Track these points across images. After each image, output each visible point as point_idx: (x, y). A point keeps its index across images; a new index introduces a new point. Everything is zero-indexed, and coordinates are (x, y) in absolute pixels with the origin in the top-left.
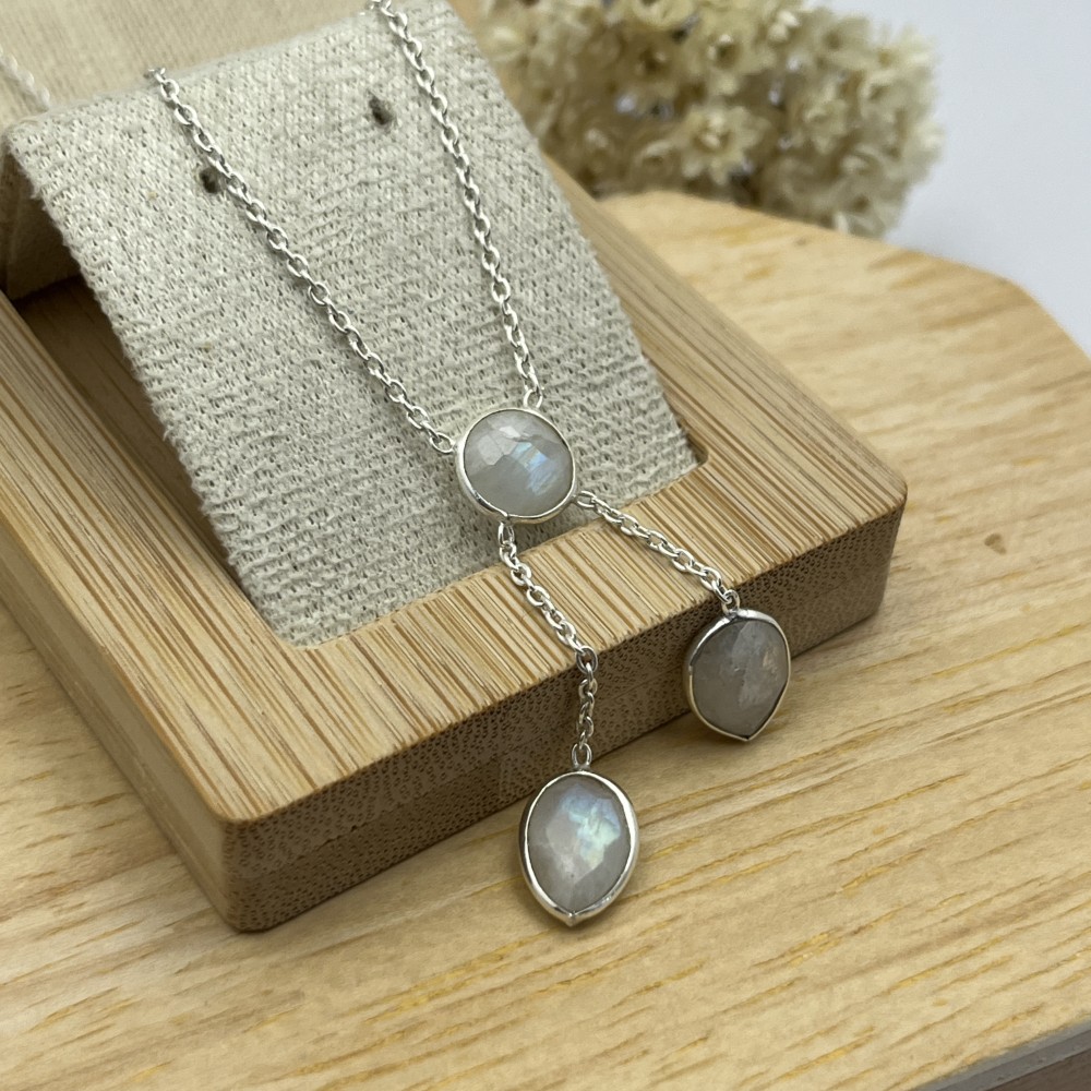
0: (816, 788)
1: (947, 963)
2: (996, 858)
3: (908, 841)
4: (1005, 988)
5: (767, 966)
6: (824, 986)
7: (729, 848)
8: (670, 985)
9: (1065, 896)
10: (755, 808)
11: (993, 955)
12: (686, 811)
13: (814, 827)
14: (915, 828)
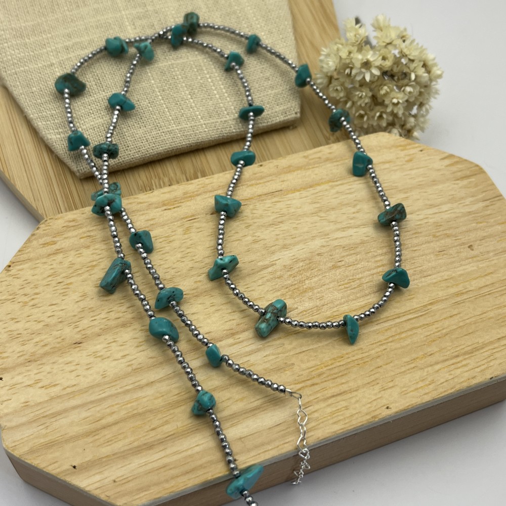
0: (421, 316)
1: (453, 364)
2: (465, 337)
3: (444, 331)
4: (467, 371)
5: (408, 363)
6: (422, 369)
7: (399, 331)
8: (384, 367)
9: (483, 348)
10: (406, 321)
11: (464, 363)
12: (388, 320)
13: (420, 327)
14: (446, 328)
